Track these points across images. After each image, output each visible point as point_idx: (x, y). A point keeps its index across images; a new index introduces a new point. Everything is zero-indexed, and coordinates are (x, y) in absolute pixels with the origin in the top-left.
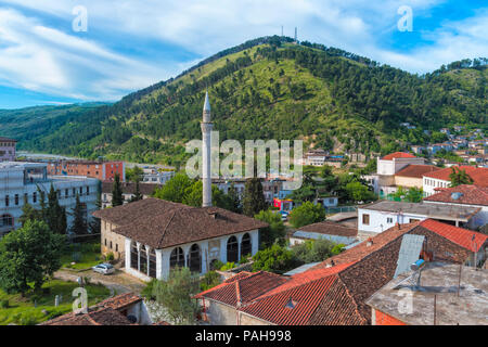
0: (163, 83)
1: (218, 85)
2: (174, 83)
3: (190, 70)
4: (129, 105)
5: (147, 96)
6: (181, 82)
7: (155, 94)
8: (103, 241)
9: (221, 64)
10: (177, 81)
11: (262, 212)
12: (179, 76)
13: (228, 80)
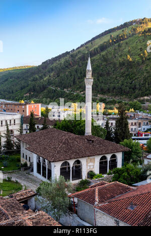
0: (67, 53)
1: (104, 53)
2: (75, 52)
3: (86, 44)
4: (46, 67)
5: (57, 62)
6: (79, 52)
7: (63, 60)
8: (22, 155)
9: (106, 39)
10: (77, 51)
11: (125, 140)
12: (79, 48)
13: (111, 49)
